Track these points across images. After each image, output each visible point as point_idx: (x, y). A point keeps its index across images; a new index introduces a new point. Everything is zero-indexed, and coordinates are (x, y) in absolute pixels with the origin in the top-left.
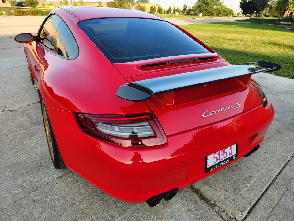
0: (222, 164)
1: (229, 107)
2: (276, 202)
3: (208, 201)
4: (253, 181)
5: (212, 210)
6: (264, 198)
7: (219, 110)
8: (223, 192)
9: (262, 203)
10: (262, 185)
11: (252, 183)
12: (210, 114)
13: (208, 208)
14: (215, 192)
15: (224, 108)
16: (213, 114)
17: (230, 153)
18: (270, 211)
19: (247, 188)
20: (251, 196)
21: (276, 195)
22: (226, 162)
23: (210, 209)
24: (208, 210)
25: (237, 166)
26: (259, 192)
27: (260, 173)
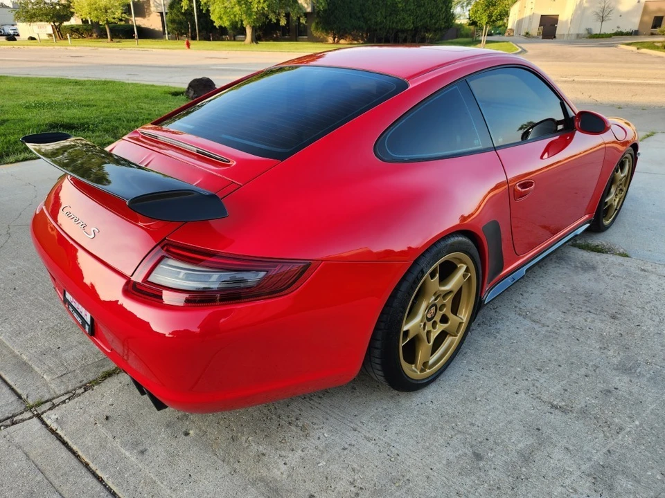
2: (56, 483)
3: (97, 382)
4: (128, 454)
5: (79, 385)
6: (74, 462)
8: (111, 400)
9: (64, 454)
10: (112, 470)
11: (123, 450)
13: (83, 381)
18: (39, 464)
19: (110, 437)
20: (88, 441)
21: (75, 490)
23: (81, 382)
24: (80, 379)
25: (187, 434)
26: (94, 459)
27: (156, 479)
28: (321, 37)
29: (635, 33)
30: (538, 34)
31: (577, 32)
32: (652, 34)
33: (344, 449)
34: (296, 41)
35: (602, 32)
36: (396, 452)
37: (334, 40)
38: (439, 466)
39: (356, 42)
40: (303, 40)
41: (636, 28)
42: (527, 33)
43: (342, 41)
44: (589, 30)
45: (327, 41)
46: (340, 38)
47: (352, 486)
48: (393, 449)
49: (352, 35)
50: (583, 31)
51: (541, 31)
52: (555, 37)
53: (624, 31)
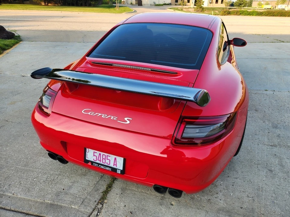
0: (102, 167)
1: (113, 117)
5: (96, 204)
7: (100, 114)
8: (122, 204)
12: (89, 114)
13: (96, 201)
14: (117, 199)
15: (106, 115)
16: (92, 114)
17: (115, 164)
22: (108, 168)
28: (38, 2)
29: (170, 4)
30: (136, 4)
31: (150, 3)
32: (176, 5)
33: (233, 185)
34: (23, 4)
35: (159, 4)
36: (249, 179)
37: (45, 4)
38: (265, 178)
39: (57, 5)
40: (27, 4)
41: (170, 2)
42: (131, 3)
43: (49, 4)
44: (154, 2)
45: (41, 4)
46: (48, 3)
47: (249, 198)
48: (247, 179)
49: (54, 1)
50: (152, 3)
51: (137, 2)
52: (142, 5)
53: (167, 3)
